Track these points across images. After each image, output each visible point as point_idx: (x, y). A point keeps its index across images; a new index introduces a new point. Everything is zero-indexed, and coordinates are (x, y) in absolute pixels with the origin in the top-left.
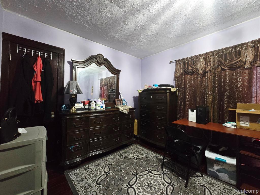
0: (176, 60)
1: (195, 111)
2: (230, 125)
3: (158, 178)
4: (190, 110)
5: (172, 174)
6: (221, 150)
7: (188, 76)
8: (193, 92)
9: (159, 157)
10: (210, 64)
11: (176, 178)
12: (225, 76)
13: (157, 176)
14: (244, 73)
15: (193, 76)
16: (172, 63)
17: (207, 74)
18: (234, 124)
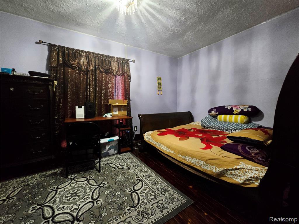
0: (50, 43)
1: (83, 107)
2: (109, 115)
3: (73, 185)
4: (77, 107)
5: (80, 174)
6: (106, 135)
7: (69, 69)
8: (74, 88)
9: (47, 173)
10: (92, 63)
11: (87, 174)
12: (102, 77)
13: (69, 185)
14: (113, 78)
15: (74, 71)
16: (41, 45)
17: (90, 73)
18: (111, 114)
